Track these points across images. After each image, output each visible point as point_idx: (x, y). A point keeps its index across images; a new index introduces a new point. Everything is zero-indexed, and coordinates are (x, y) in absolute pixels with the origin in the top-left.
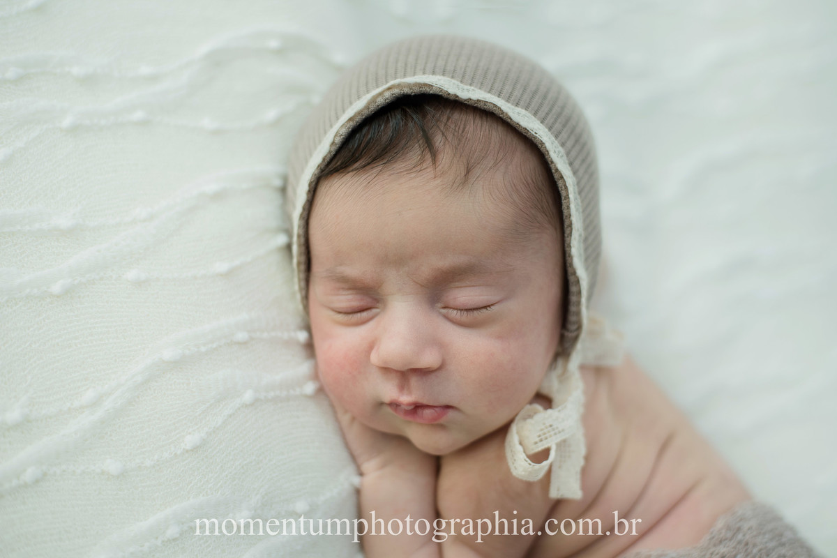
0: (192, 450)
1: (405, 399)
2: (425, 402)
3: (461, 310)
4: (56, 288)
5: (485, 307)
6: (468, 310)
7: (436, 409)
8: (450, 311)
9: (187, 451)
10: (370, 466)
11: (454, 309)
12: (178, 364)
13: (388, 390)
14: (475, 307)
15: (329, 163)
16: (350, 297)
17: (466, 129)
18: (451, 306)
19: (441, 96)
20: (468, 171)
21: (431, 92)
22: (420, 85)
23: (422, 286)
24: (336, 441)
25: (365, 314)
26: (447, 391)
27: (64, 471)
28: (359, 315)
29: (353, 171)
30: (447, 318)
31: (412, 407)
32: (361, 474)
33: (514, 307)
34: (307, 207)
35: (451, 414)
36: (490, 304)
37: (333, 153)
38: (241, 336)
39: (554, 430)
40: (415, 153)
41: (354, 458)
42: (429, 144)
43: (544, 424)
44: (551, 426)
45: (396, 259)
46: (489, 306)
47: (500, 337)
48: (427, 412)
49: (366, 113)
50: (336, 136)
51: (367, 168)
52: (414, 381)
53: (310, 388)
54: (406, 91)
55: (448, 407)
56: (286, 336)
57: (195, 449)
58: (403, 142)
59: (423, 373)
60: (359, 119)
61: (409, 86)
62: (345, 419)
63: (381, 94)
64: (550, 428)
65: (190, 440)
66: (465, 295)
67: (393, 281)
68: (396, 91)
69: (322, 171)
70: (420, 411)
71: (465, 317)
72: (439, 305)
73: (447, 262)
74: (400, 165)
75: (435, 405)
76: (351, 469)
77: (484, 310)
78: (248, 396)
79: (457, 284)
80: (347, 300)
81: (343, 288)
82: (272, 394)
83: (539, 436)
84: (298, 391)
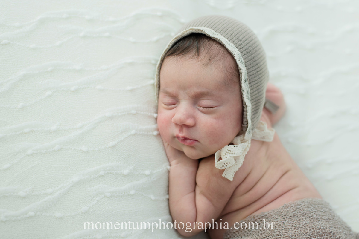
0: (111, 147)
1: (181, 135)
2: (187, 137)
3: (203, 107)
4: (73, 89)
5: (211, 107)
6: (205, 108)
7: (192, 141)
8: (200, 107)
9: (110, 147)
10: (173, 162)
11: (201, 107)
12: (111, 118)
13: (176, 131)
14: (208, 107)
15: (168, 52)
16: (169, 99)
17: (212, 46)
18: (200, 105)
19: (205, 35)
20: (210, 60)
21: (202, 33)
22: (199, 30)
23: (191, 98)
24: (163, 152)
25: (173, 106)
26: (196, 134)
27: (68, 148)
28: (171, 106)
29: (175, 55)
30: (199, 110)
31: (183, 138)
32: (170, 166)
33: (222, 109)
34: (160, 66)
35: (196, 143)
36: (214, 106)
37: (169, 49)
38: (133, 112)
39: (231, 152)
40: (193, 52)
41: (168, 160)
42: (198, 50)
43: (228, 149)
44: (230, 151)
45: (184, 88)
46: (213, 107)
47: (216, 119)
48: (189, 141)
49: (181, 37)
50: (170, 43)
51: (179, 55)
52: (185, 129)
53: (155, 133)
54: (194, 31)
55: (196, 140)
56: (150, 114)
57: (113, 147)
58: (191, 48)
59: (188, 126)
60: (178, 39)
61: (196, 30)
62: (166, 144)
63: (187, 31)
64: (229, 151)
65: (111, 143)
66: (205, 102)
67: (182, 95)
68: (191, 31)
69: (166, 54)
70: (186, 141)
71: (204, 110)
72: (197, 105)
73: (199, 90)
74: (189, 56)
75: (191, 139)
76: (167, 163)
77: (211, 108)
78: (133, 132)
79: (203, 98)
80: (168, 100)
81: (167, 96)
82: (142, 132)
83: (225, 153)
84: (151, 133)
